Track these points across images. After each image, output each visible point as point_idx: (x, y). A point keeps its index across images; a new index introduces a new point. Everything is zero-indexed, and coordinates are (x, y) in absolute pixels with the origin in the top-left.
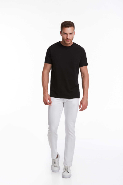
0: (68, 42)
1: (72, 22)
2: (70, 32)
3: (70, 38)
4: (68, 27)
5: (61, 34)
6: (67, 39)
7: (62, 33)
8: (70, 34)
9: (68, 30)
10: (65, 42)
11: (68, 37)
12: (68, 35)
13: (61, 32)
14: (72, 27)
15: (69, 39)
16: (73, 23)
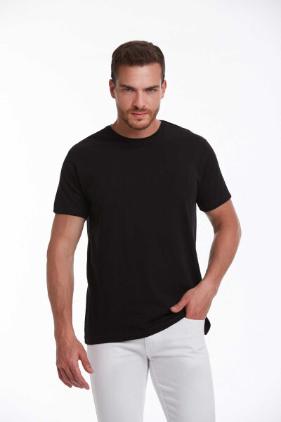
0: (140, 120)
1: (154, 44)
2: (149, 84)
3: (147, 107)
4: (141, 62)
5: (112, 90)
6: (136, 108)
7: (118, 85)
8: (149, 90)
9: (141, 75)
10: (126, 121)
11: (141, 104)
12: (141, 92)
13: (113, 82)
14: (156, 66)
15: (143, 110)
16: (158, 50)
